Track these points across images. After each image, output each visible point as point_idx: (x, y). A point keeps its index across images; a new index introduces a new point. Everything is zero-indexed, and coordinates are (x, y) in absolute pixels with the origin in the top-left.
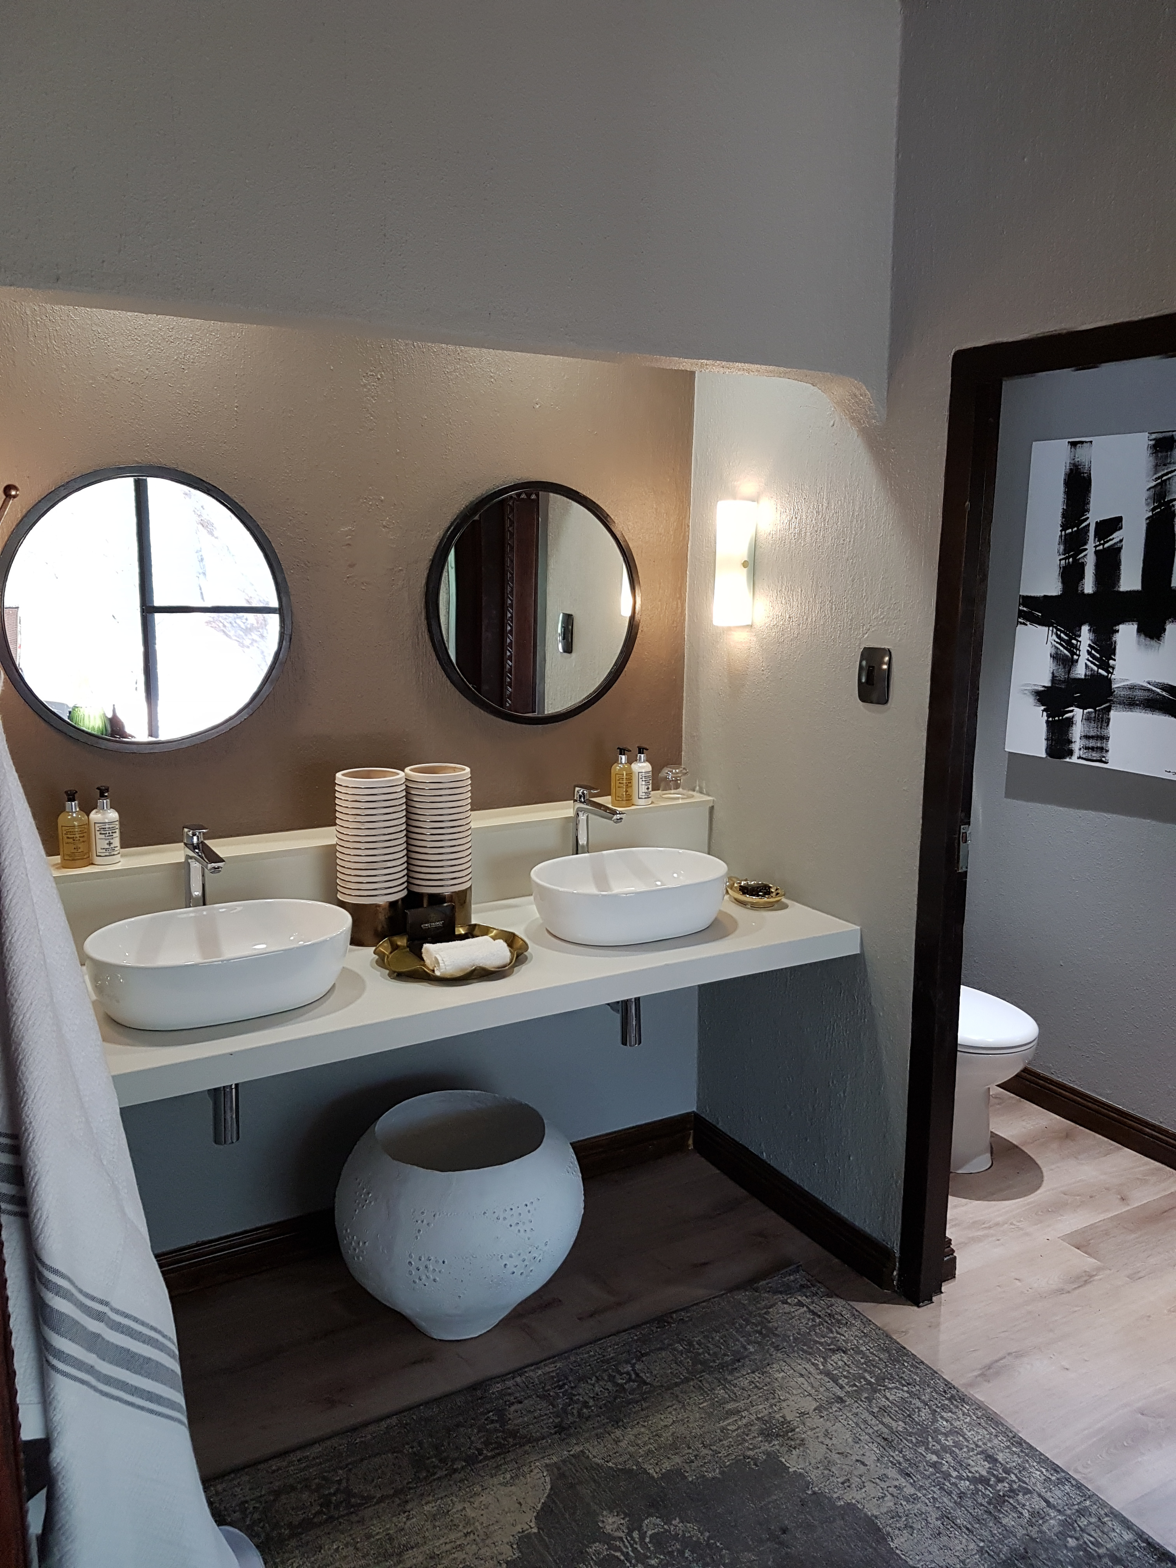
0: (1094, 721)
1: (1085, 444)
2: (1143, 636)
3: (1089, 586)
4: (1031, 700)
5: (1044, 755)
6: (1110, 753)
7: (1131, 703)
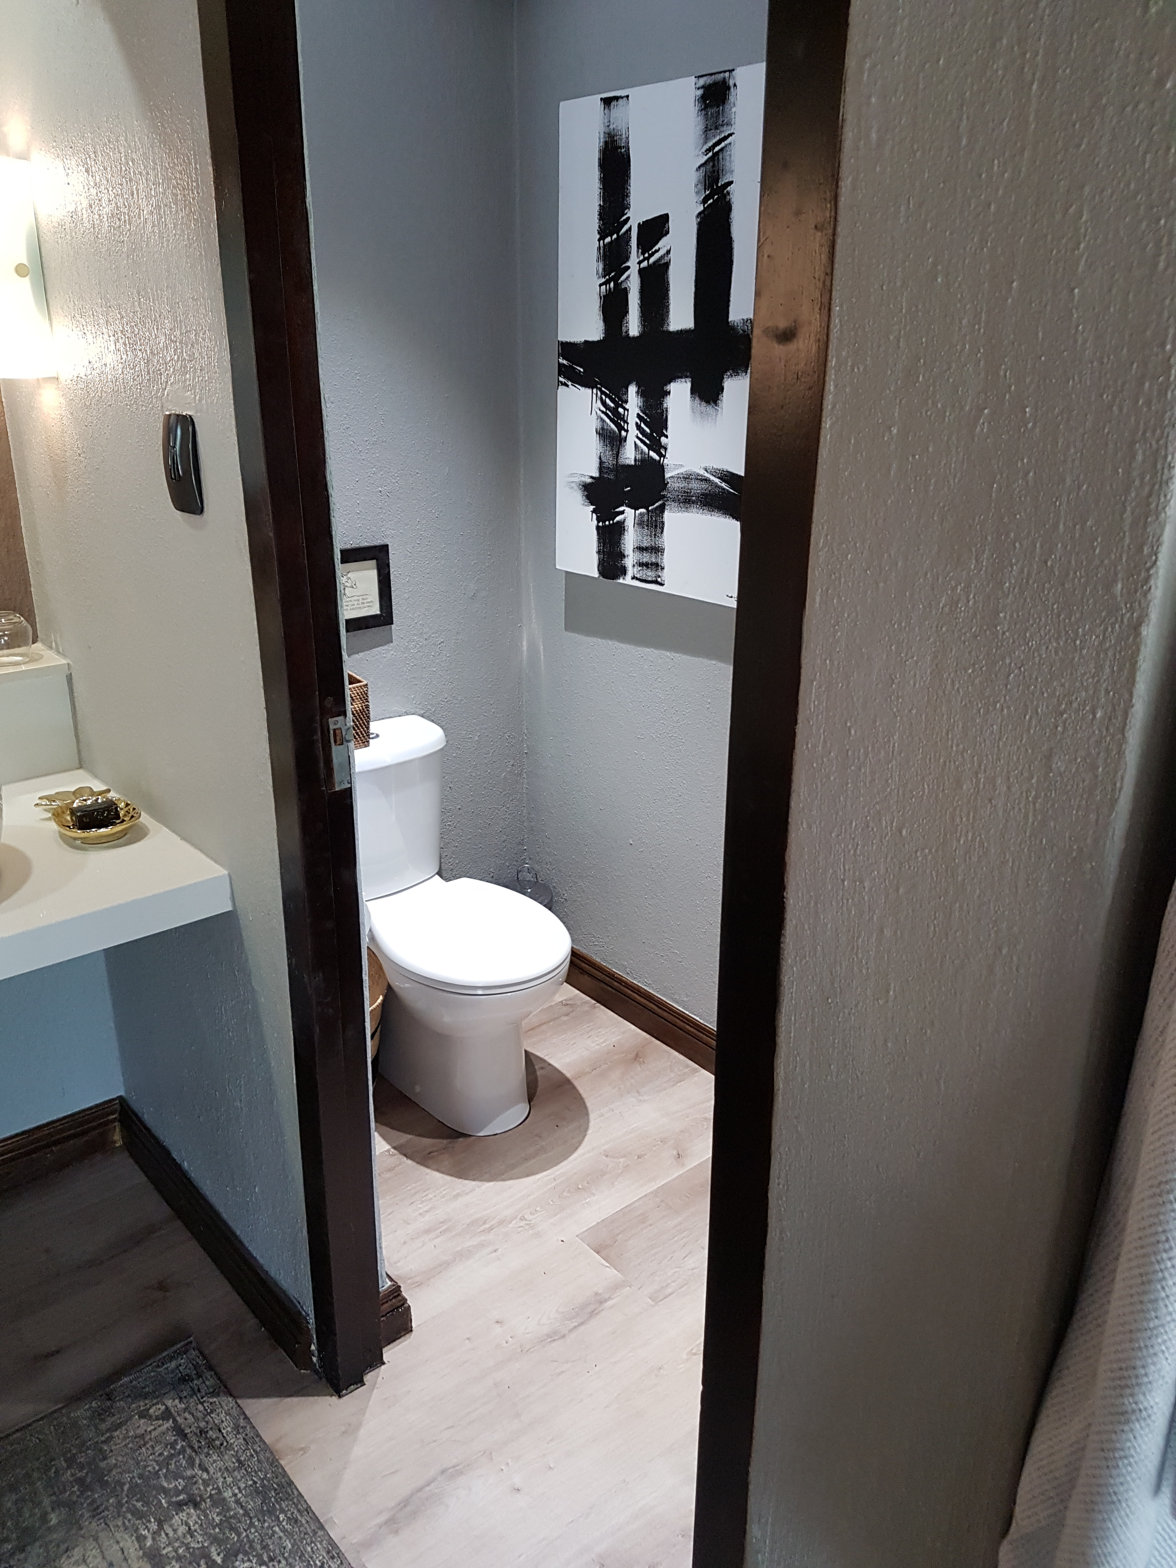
0: (647, 526)
1: (620, 101)
2: (697, 400)
3: (633, 326)
4: (578, 497)
5: (596, 574)
6: (665, 571)
7: (687, 500)
